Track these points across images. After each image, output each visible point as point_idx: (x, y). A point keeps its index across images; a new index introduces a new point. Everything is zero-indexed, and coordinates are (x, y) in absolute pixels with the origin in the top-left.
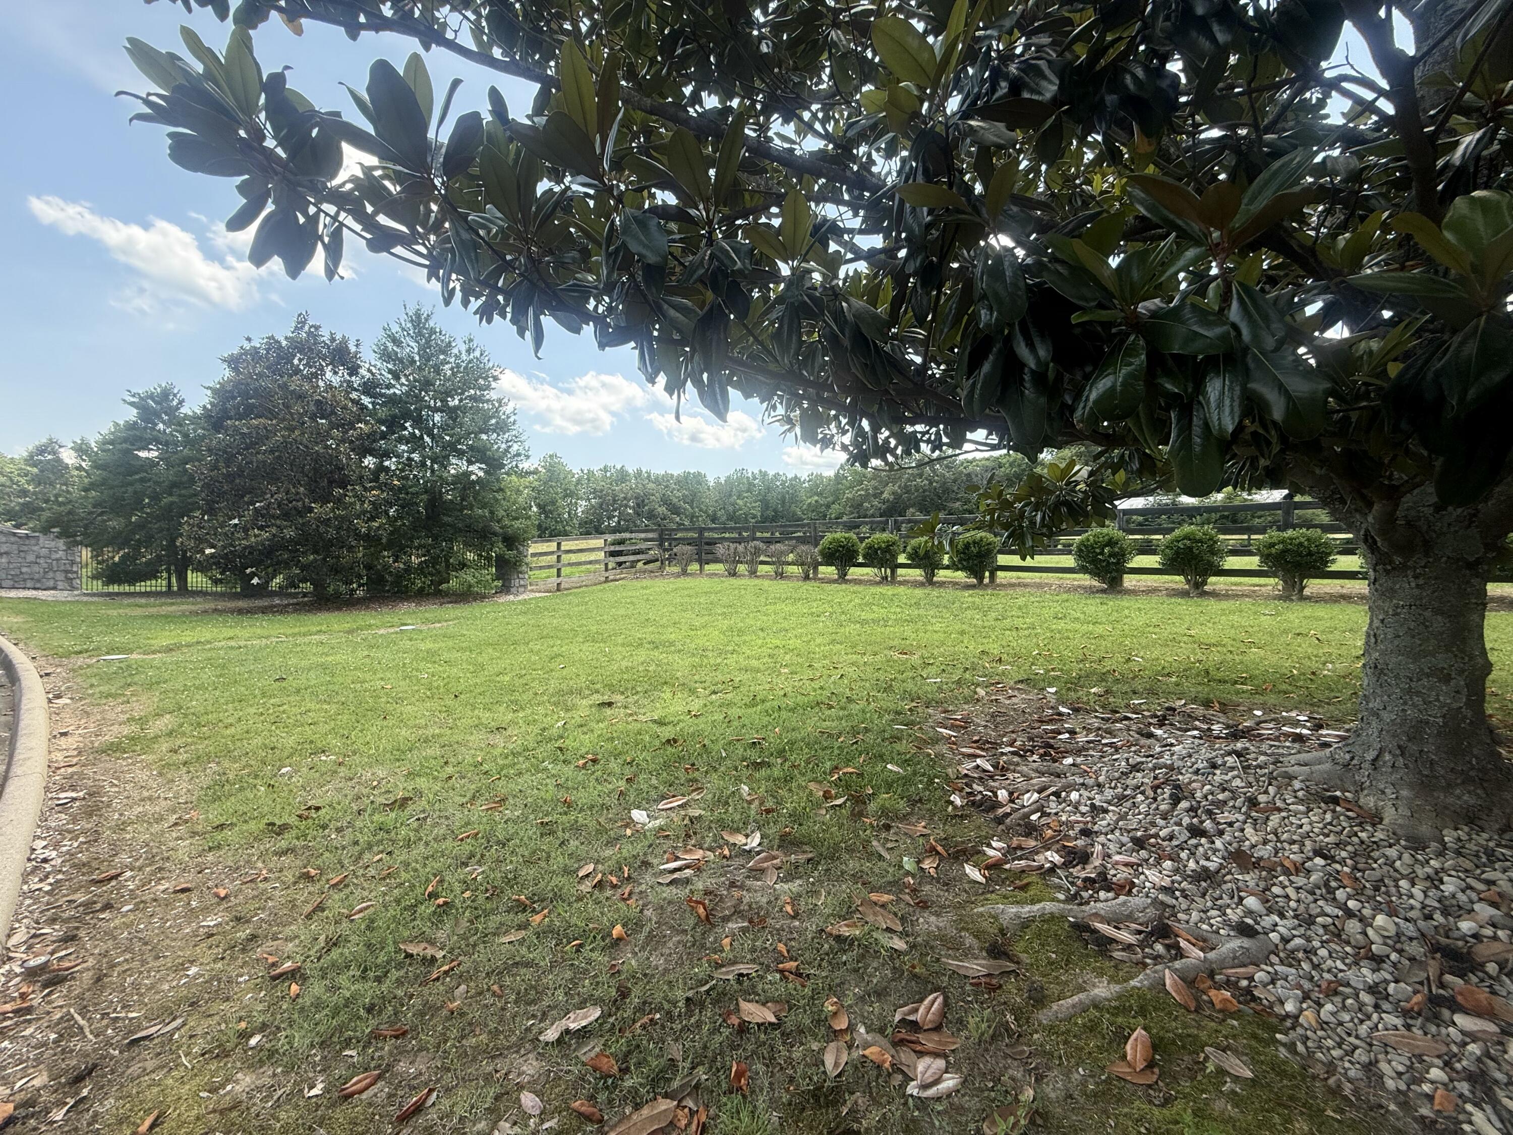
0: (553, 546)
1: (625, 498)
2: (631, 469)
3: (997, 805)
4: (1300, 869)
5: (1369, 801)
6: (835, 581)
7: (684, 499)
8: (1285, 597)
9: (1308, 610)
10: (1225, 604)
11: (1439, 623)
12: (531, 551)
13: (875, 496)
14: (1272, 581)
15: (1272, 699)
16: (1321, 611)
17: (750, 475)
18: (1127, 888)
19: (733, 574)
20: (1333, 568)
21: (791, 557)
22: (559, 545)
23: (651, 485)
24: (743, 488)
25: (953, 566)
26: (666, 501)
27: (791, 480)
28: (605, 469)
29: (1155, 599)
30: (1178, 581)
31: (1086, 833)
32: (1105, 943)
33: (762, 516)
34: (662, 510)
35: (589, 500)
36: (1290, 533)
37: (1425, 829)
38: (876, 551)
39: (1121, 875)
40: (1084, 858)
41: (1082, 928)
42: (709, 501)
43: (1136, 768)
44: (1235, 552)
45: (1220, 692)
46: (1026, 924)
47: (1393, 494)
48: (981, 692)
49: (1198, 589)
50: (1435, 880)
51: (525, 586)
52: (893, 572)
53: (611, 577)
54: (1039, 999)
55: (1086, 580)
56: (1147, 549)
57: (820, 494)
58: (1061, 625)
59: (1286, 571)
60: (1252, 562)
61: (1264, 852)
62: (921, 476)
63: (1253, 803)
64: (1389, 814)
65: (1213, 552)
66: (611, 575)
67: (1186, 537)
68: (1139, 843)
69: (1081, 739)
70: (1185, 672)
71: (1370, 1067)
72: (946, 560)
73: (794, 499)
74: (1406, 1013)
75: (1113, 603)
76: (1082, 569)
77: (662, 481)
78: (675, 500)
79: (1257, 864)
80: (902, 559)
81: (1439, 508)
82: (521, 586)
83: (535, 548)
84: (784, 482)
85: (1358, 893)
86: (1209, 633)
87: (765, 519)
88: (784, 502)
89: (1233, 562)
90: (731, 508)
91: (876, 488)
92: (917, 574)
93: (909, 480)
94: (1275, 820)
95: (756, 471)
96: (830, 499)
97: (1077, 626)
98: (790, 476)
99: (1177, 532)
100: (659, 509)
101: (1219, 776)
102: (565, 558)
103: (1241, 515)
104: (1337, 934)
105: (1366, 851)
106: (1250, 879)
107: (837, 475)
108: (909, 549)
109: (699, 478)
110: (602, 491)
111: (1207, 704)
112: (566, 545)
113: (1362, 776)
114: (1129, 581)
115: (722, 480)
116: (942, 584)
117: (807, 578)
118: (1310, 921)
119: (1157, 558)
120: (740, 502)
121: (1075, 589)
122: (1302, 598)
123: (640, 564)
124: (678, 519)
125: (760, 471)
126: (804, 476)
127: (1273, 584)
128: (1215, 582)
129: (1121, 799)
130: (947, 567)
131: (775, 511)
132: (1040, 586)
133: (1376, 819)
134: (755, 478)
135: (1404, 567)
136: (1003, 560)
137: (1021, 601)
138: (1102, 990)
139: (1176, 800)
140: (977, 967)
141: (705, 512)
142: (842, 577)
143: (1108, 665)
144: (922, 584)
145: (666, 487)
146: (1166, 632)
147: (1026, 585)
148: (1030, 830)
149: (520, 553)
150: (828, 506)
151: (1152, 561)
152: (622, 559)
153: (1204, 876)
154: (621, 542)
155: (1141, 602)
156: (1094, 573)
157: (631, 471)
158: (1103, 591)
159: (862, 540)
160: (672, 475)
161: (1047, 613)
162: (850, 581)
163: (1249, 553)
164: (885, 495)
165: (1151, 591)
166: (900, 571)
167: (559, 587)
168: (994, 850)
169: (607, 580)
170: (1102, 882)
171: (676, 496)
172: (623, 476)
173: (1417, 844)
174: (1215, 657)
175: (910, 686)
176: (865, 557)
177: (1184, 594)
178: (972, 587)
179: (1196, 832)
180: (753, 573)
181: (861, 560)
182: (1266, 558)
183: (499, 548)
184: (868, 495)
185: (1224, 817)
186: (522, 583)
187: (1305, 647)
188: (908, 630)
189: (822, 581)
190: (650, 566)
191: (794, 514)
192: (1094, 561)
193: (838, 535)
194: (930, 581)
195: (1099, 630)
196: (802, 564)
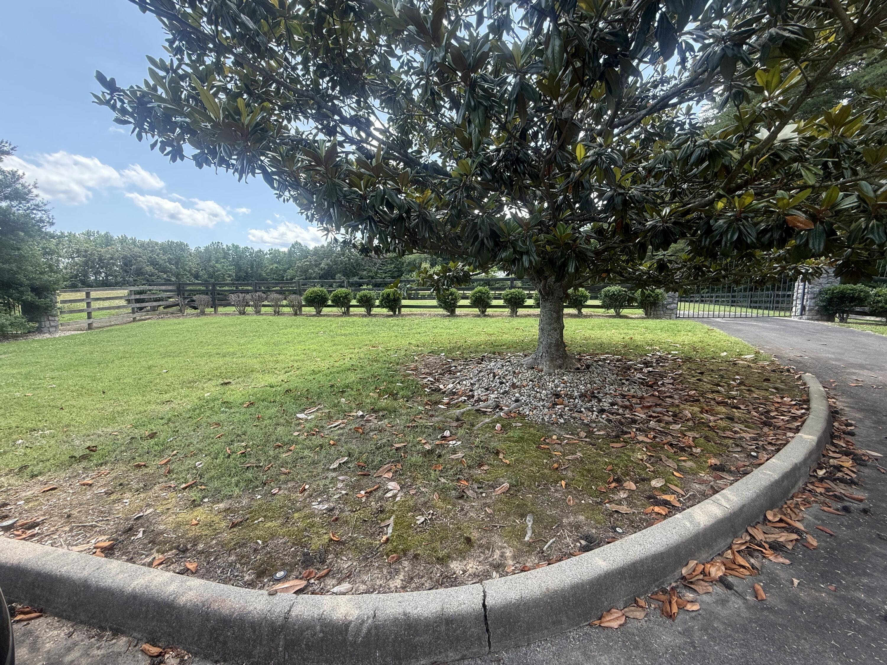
0: (81, 295)
1: (112, 258)
2: (116, 235)
3: (441, 389)
4: (527, 385)
5: (540, 367)
6: (314, 316)
7: (170, 261)
8: (512, 316)
9: (519, 320)
10: (493, 319)
11: (555, 315)
12: (59, 299)
13: (316, 266)
14: (507, 310)
15: (512, 350)
16: (523, 320)
17: (225, 247)
18: (486, 400)
19: (243, 313)
20: (526, 304)
21: (285, 302)
22: (88, 294)
23: (136, 249)
24: (221, 256)
25: (381, 306)
26: (153, 263)
27: (257, 252)
28: (88, 234)
29: (469, 318)
30: (476, 311)
31: (471, 391)
32: (484, 413)
33: (236, 275)
34: (149, 269)
35: (73, 258)
36: (513, 290)
37: (552, 371)
38: (339, 298)
39: (484, 398)
40: (473, 396)
41: (478, 411)
42: (193, 265)
43: (480, 371)
44: (495, 298)
45: (497, 349)
46: (463, 414)
47: (546, 278)
48: (416, 358)
49: (483, 313)
50: (553, 381)
51: (56, 327)
52: (348, 310)
53: (138, 318)
54: (473, 425)
55: (441, 311)
56: (465, 297)
57: (278, 263)
58: (436, 331)
59: (512, 306)
60: (501, 302)
61: (519, 383)
62: (343, 255)
63: (514, 372)
64: (545, 369)
65: (489, 298)
66: (137, 316)
67: (479, 292)
68: (487, 389)
69: (459, 368)
70: (486, 344)
71: (543, 419)
72: (377, 303)
73: (260, 265)
74: (548, 408)
75: (454, 320)
76: (440, 306)
77: (149, 246)
78: (161, 262)
79: (517, 387)
80: (354, 302)
81: (555, 283)
82: (52, 326)
83: (62, 296)
84: (251, 254)
85: (539, 388)
86: (490, 330)
87: (238, 278)
88: (252, 267)
89: (494, 302)
90: (211, 270)
91: (316, 261)
92: (363, 310)
93: (336, 257)
94: (520, 375)
95: (230, 245)
96: (286, 266)
97: (443, 330)
98: (256, 250)
99: (476, 290)
100: (147, 268)
101: (505, 368)
102: (95, 305)
103: (491, 283)
104: (535, 397)
105: (540, 378)
106: (516, 390)
107: (290, 251)
108: (358, 297)
109: (182, 247)
110: (86, 251)
111: (494, 353)
112: (94, 294)
113: (539, 361)
114: (458, 311)
115: (202, 249)
116: (375, 315)
117: (296, 314)
118: (530, 396)
119: (469, 301)
120: (218, 266)
121: (437, 315)
122: (517, 316)
123: (161, 308)
124: (165, 276)
125: (233, 245)
126: (266, 250)
127: (507, 311)
128: (489, 311)
129: (479, 380)
130: (378, 306)
131: (247, 273)
132: (421, 315)
133: (542, 371)
134: (229, 249)
135: (547, 300)
136: (404, 302)
137: (416, 321)
138: (487, 420)
139: (494, 377)
140: (455, 424)
141: (190, 272)
142: (319, 314)
143: (459, 344)
144: (365, 316)
145: (152, 251)
146: (475, 331)
147: (415, 315)
148: (454, 394)
149: (51, 300)
150: (285, 271)
151: (467, 302)
152: (143, 305)
153: (506, 392)
154: (141, 293)
155: (464, 320)
156: (445, 308)
157: (115, 237)
158: (448, 316)
159: (330, 292)
160: (157, 244)
161: (429, 326)
162: (324, 315)
163: (500, 298)
164: (322, 265)
165: (467, 315)
166: (351, 309)
167: (90, 327)
168: (446, 400)
169: (134, 320)
170: (479, 400)
171: (162, 259)
172: (108, 241)
173: (550, 374)
174: (493, 338)
175: (385, 358)
176: (333, 301)
177: (479, 316)
178: (391, 316)
179: (501, 383)
180: (258, 312)
181: (330, 303)
182: (506, 300)
183: (29, 297)
184: (311, 265)
185: (508, 377)
186: (52, 324)
187: (519, 333)
188: (370, 337)
189: (307, 315)
190: (170, 310)
191: (261, 275)
192: (445, 302)
193: (316, 289)
194: (369, 314)
195: (452, 332)
196: (293, 306)
